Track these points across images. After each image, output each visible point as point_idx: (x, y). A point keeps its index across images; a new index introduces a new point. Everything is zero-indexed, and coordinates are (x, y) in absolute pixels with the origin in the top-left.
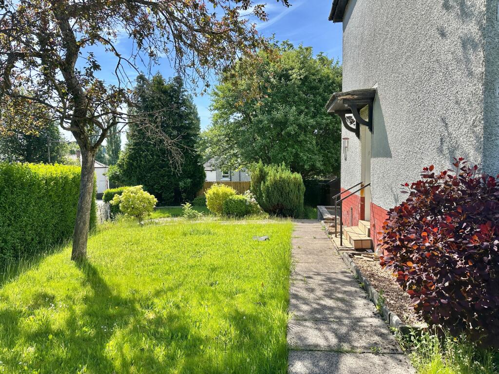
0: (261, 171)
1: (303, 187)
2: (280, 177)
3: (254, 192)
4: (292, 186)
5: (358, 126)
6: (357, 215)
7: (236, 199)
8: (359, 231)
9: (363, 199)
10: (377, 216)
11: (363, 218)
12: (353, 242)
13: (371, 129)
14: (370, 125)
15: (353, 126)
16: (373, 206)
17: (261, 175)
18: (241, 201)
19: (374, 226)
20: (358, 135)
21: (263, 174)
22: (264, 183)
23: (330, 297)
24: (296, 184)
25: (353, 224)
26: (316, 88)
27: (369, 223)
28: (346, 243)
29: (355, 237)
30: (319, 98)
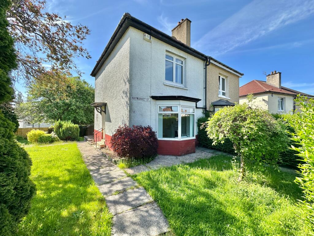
0: (60, 124)
1: (79, 130)
2: (69, 126)
3: (56, 132)
4: (75, 129)
5: (101, 111)
6: (100, 138)
7: (46, 136)
8: (102, 142)
9: (102, 133)
10: (107, 138)
11: (102, 139)
12: (100, 146)
13: (105, 113)
14: (105, 112)
15: (99, 111)
16: (106, 135)
17: (60, 125)
18: (49, 136)
19: (106, 140)
20: (101, 114)
21: (61, 125)
22: (62, 128)
23: (95, 160)
24: (76, 129)
25: (99, 140)
26: (83, 93)
27: (104, 140)
28: (98, 147)
29: (101, 144)
30: (84, 97)
